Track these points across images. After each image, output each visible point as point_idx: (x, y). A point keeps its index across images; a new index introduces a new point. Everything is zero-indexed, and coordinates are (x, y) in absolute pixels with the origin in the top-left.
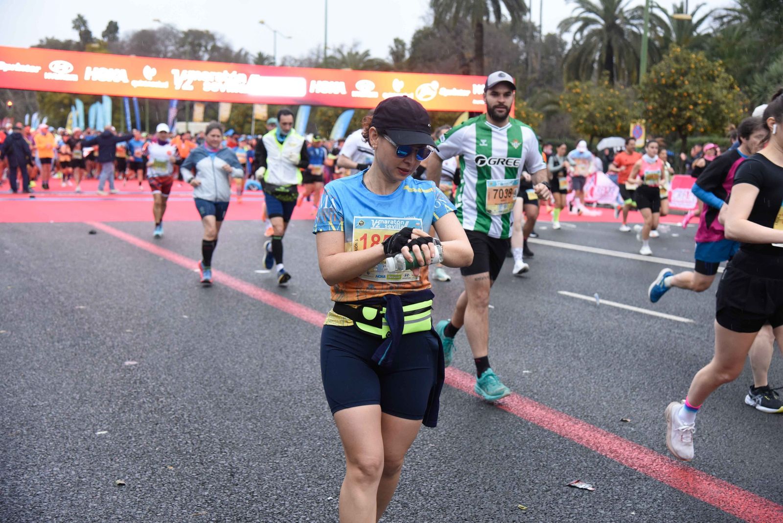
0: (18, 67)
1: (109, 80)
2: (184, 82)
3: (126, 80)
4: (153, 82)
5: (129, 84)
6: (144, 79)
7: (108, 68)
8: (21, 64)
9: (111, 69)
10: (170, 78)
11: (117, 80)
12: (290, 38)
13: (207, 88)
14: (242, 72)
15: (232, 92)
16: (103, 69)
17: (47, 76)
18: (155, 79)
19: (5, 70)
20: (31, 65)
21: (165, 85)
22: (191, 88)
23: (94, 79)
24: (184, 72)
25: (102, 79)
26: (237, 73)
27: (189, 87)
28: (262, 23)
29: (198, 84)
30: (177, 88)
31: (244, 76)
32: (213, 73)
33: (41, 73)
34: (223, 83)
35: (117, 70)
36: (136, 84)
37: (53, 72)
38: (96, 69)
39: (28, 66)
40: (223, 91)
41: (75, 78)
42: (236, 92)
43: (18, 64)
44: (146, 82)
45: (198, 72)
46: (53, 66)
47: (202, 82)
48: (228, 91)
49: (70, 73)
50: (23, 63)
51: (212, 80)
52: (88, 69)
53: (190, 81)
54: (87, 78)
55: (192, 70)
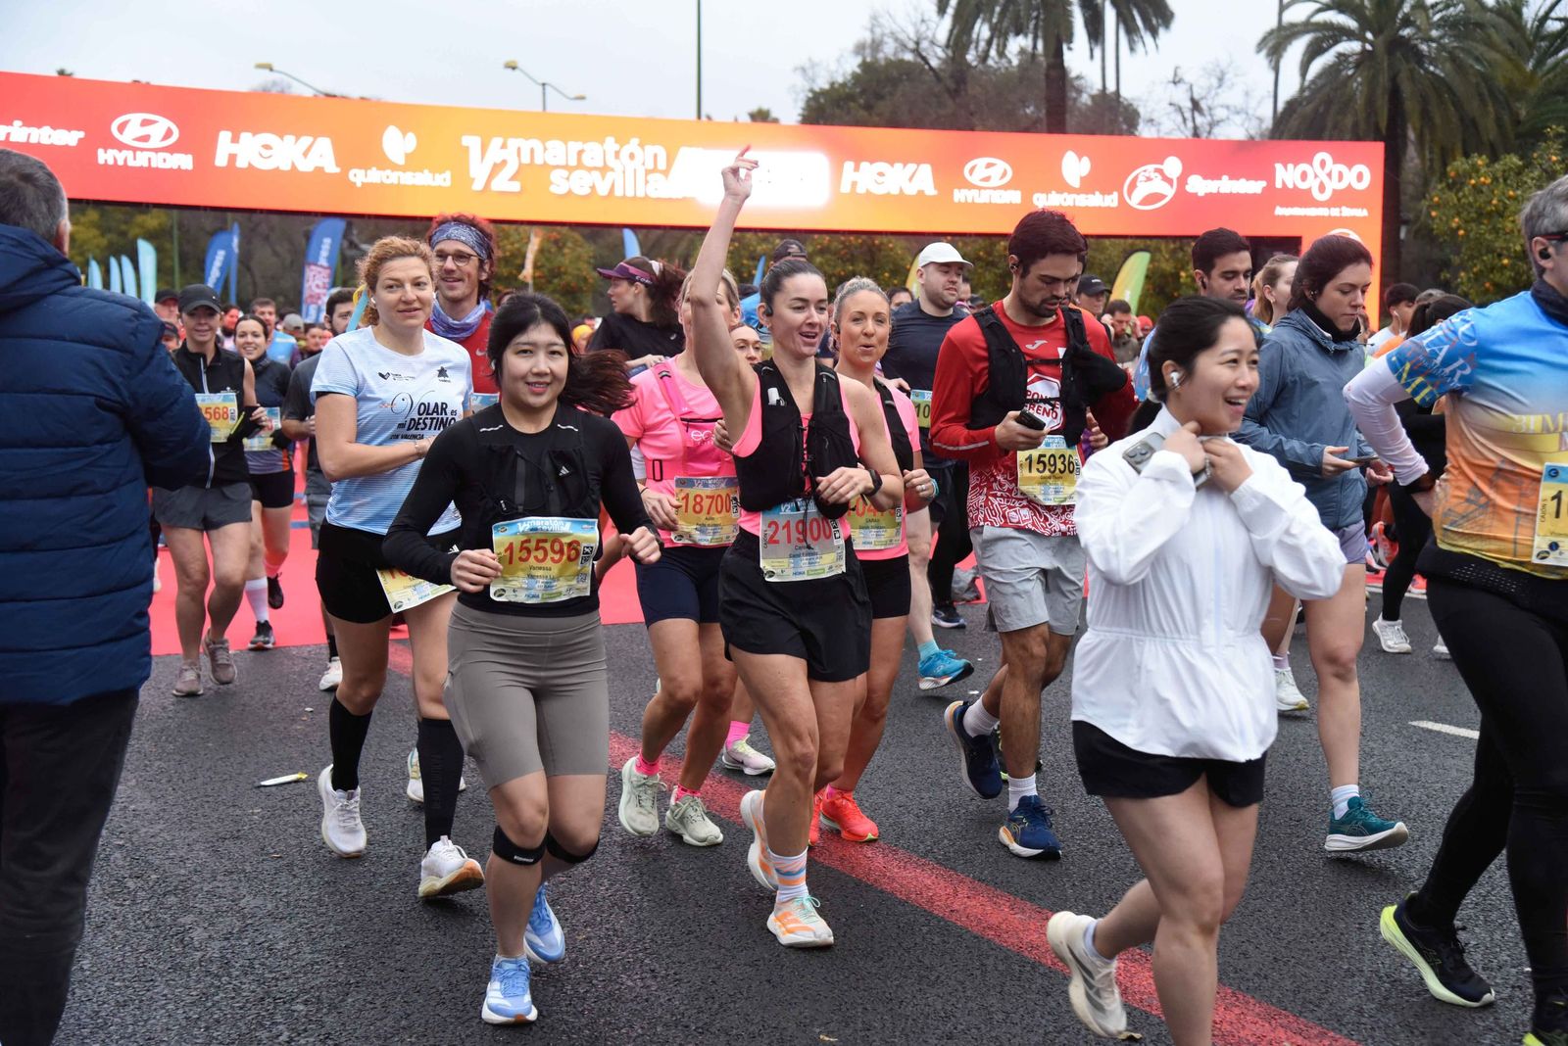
1: (286, 167)
2: (497, 168)
3: (332, 168)
4: (409, 174)
5: (343, 176)
6: (384, 163)
8: (27, 124)
9: (290, 139)
10: (458, 162)
11: (306, 166)
12: (582, 98)
13: (559, 184)
14: (653, 141)
16: (268, 137)
17: (105, 156)
18: (413, 163)
20: (54, 127)
21: (443, 180)
22: (516, 186)
23: (241, 163)
24: (497, 142)
25: (265, 164)
26: (642, 145)
27: (503, 183)
28: (514, 68)
29: (532, 174)
30: (478, 186)
31: (661, 151)
32: (575, 146)
33: (87, 148)
34: (604, 169)
35: (306, 141)
36: (358, 177)
37: (121, 146)
38: (245, 137)
39: (46, 130)
40: (603, 190)
41: (184, 161)
42: (640, 194)
43: (18, 124)
44: (388, 172)
45: (536, 144)
46: (122, 128)
47: (546, 168)
49: (171, 149)
50: (34, 121)
51: (573, 162)
52: (225, 136)
53: (512, 168)
54: (221, 160)
55: (516, 137)
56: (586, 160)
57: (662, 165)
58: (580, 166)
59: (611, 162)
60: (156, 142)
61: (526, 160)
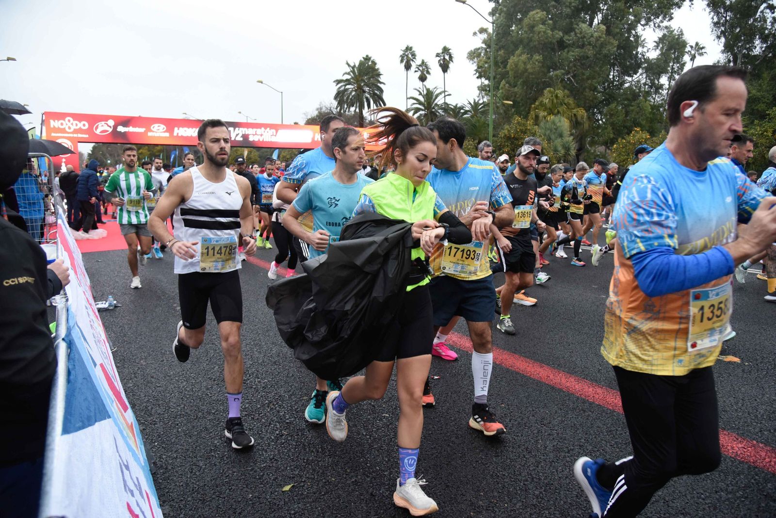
0: (131, 129)
1: (189, 135)
2: (237, 135)
7: (189, 128)
8: (133, 127)
9: (190, 129)
13: (251, 139)
14: (273, 129)
15: (267, 140)
16: (186, 129)
17: (150, 134)
19: (122, 131)
20: (139, 128)
22: (241, 139)
23: (180, 135)
24: (237, 129)
25: (185, 135)
26: (270, 129)
27: (239, 138)
29: (245, 137)
31: (274, 131)
32: (255, 130)
33: (146, 132)
34: (261, 135)
37: (153, 132)
38: (181, 128)
39: (137, 129)
40: (261, 140)
41: (167, 135)
42: (270, 140)
43: (131, 127)
45: (245, 129)
46: (153, 127)
47: (248, 135)
48: (265, 140)
49: (164, 132)
50: (134, 126)
51: (254, 133)
52: (176, 129)
53: (240, 135)
54: (175, 134)
55: (241, 128)
56: (257, 133)
57: (275, 134)
58: (256, 134)
59: (263, 133)
60: (161, 130)
61: (244, 133)
